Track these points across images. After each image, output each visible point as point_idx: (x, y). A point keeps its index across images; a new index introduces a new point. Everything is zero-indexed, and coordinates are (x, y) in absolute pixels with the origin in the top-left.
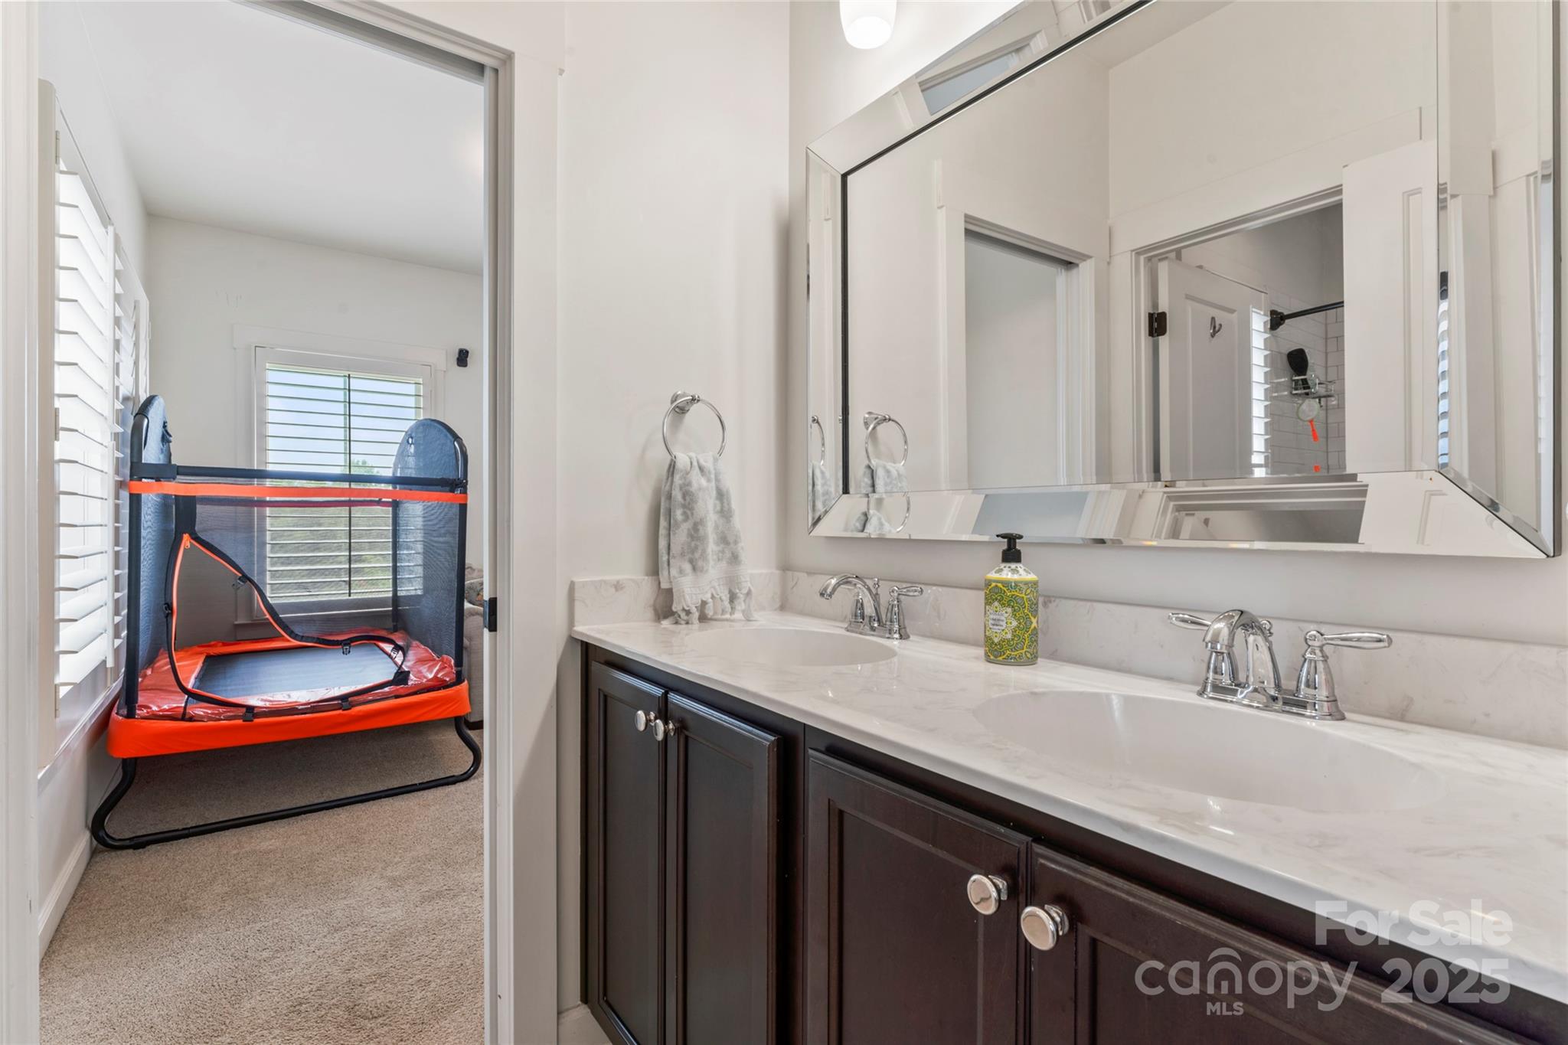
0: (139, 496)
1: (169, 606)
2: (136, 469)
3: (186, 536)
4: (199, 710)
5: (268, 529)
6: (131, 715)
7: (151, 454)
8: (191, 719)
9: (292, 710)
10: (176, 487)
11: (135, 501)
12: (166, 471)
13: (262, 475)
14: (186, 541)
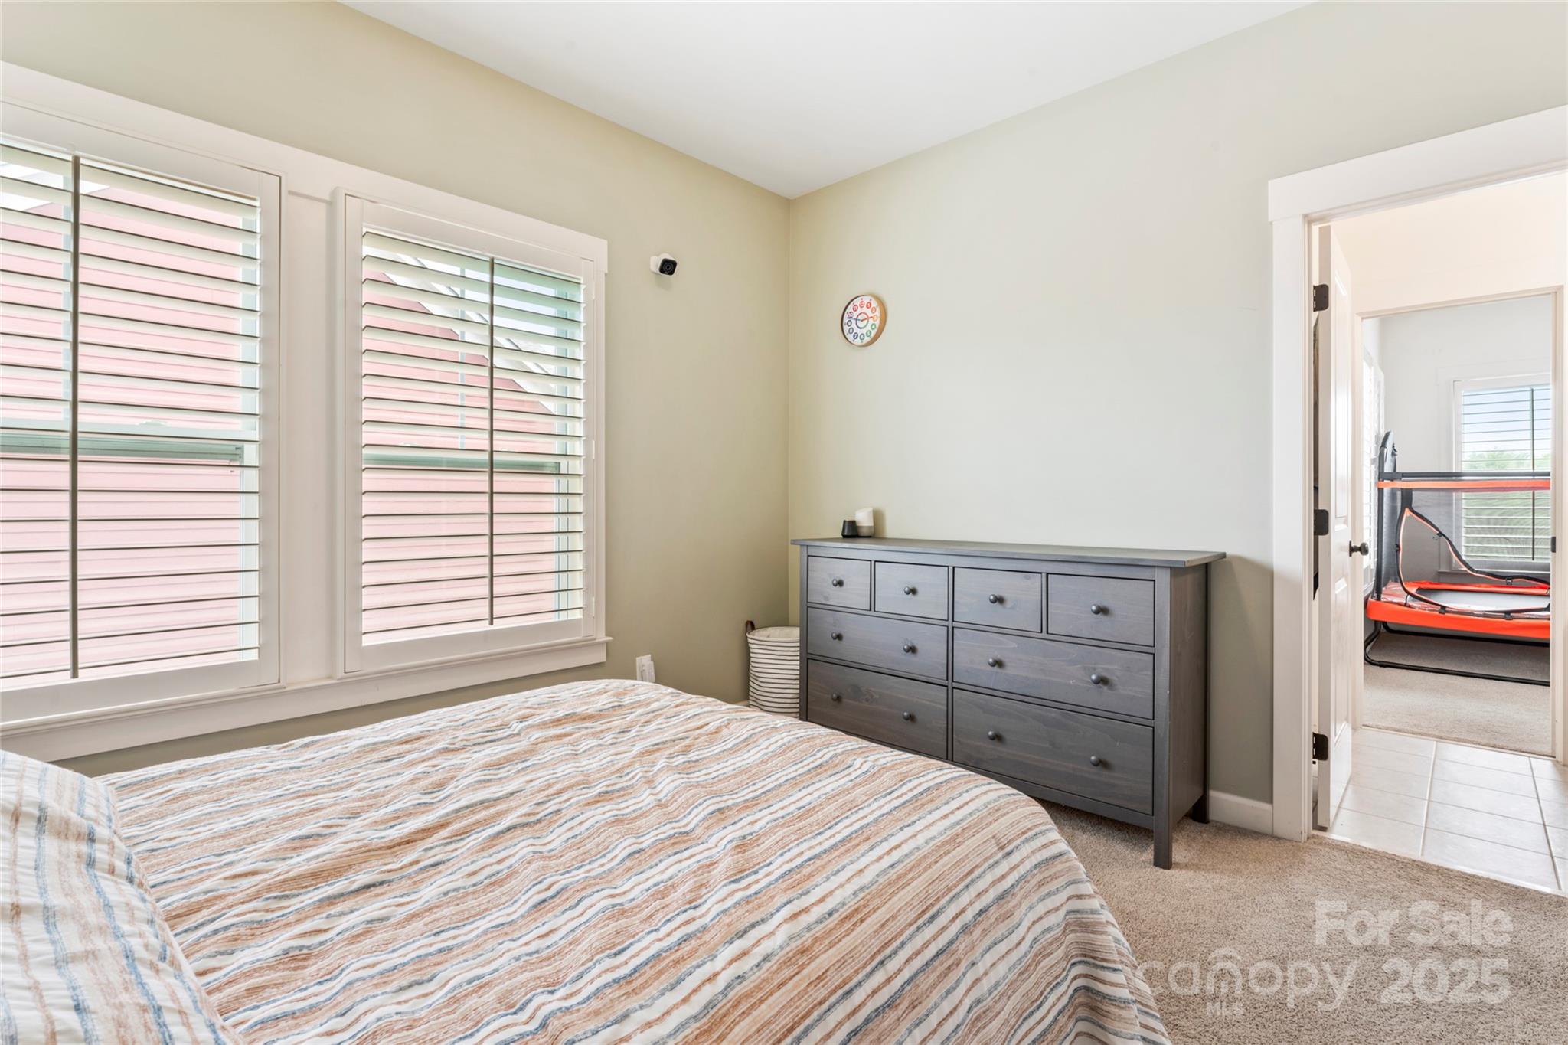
0: (1382, 489)
1: (1398, 546)
2: (1382, 476)
3: (1407, 510)
4: (1417, 604)
5: (1464, 506)
6: (1379, 599)
7: (1388, 468)
8: (1409, 606)
9: (1471, 614)
10: (1400, 484)
11: (1381, 491)
12: (1394, 476)
13: (1458, 475)
14: (1407, 512)
